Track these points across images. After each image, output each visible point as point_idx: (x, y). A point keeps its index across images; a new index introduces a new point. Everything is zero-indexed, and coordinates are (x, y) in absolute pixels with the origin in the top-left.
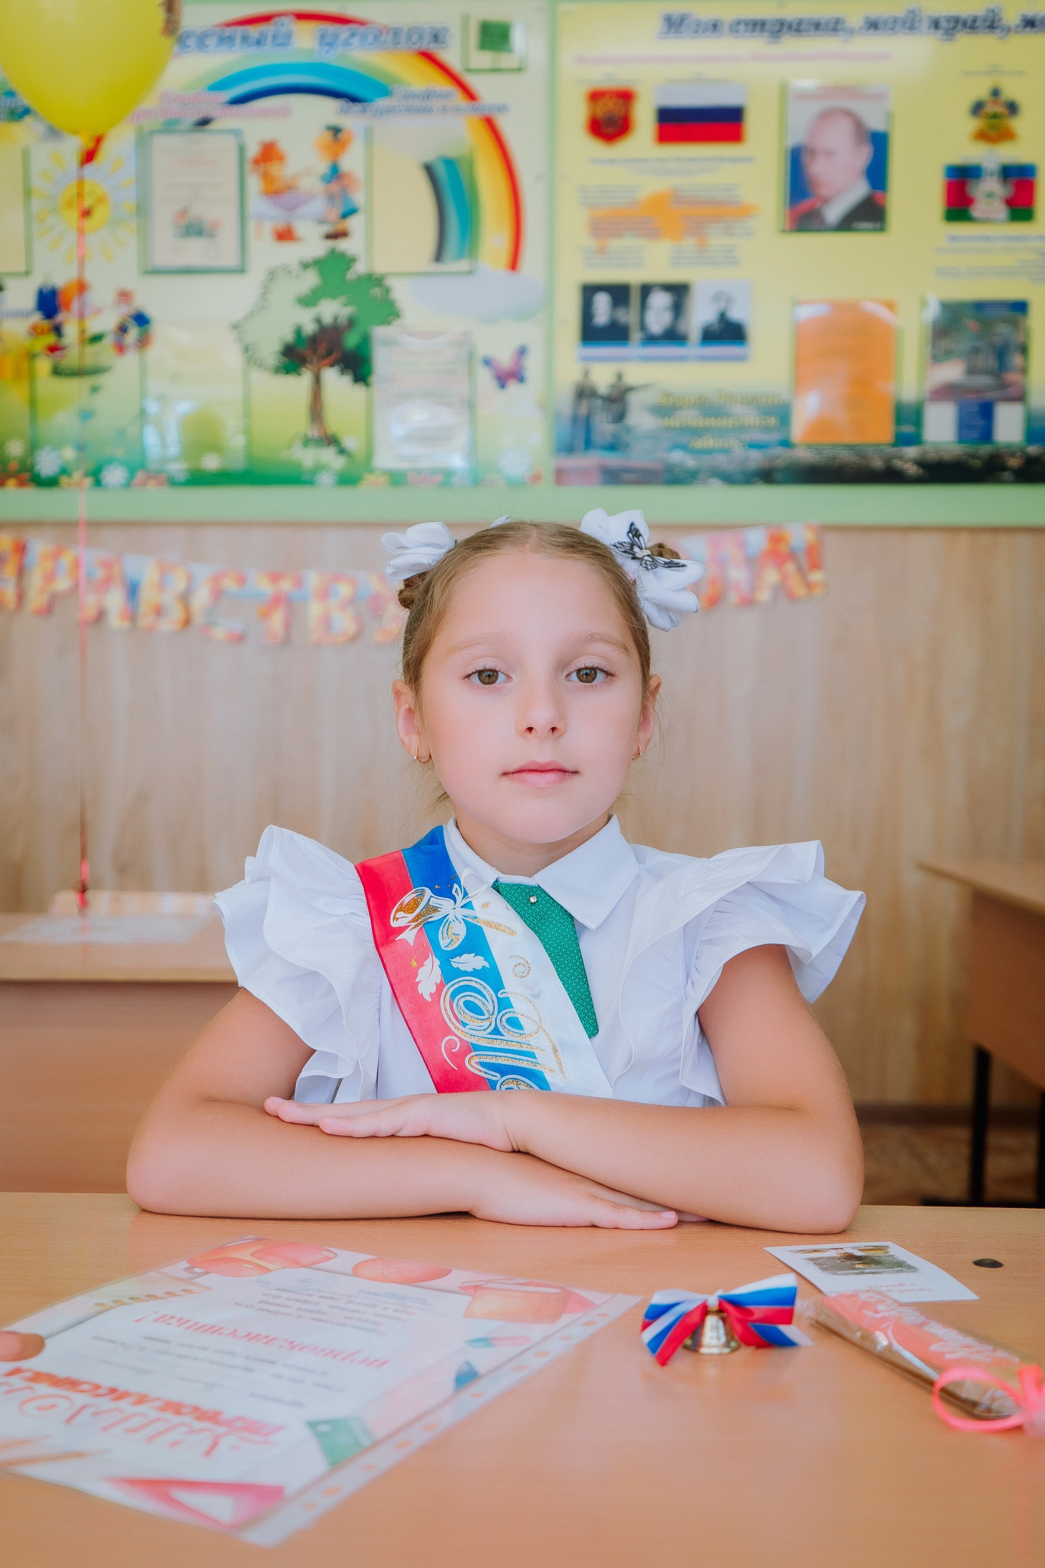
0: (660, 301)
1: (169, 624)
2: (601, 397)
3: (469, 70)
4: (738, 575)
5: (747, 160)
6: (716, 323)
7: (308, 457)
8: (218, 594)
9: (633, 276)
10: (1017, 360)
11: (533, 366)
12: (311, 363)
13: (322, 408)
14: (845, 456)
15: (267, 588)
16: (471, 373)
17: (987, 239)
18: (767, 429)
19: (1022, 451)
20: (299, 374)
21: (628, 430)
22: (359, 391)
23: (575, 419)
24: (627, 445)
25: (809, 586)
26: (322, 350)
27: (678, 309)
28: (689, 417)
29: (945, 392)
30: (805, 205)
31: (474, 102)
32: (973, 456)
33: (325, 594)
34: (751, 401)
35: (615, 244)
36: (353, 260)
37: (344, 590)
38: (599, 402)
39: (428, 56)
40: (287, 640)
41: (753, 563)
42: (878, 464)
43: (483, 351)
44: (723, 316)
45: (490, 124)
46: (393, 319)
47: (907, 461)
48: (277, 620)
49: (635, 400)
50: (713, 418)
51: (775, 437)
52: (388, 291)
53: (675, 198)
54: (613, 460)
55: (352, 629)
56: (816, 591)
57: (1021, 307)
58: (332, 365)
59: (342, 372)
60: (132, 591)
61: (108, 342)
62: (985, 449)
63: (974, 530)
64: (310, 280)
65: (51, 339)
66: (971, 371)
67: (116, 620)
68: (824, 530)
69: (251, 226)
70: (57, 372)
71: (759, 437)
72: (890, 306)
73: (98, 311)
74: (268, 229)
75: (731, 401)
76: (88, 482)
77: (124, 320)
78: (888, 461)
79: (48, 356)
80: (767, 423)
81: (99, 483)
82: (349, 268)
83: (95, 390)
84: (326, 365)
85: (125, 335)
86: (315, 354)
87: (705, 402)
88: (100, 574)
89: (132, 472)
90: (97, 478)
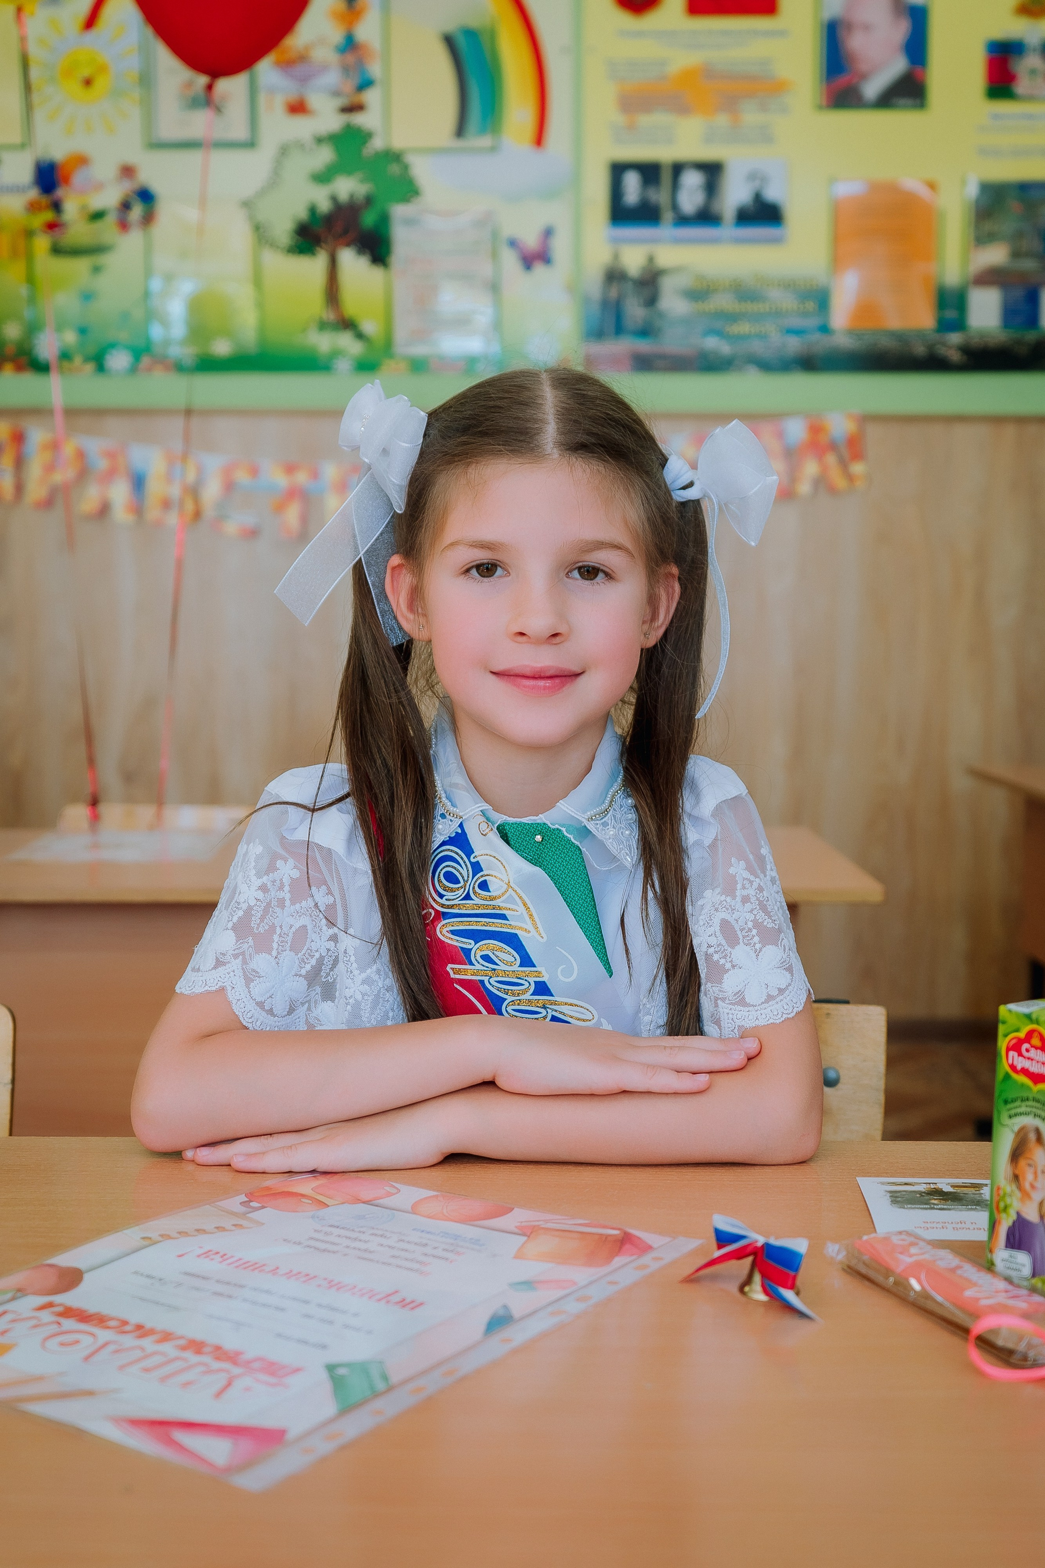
0: (692, 180)
5: (781, 33)
6: (751, 203)
7: (324, 342)
8: (229, 486)
9: (663, 154)
11: (560, 248)
12: (326, 243)
13: (337, 291)
14: (886, 343)
15: (281, 480)
16: (495, 255)
17: (1030, 117)
18: (805, 314)
20: (314, 255)
21: (661, 315)
22: (377, 272)
23: (605, 303)
25: (850, 478)
26: (338, 228)
28: (723, 302)
29: (989, 277)
30: (842, 80)
32: (1019, 342)
33: (342, 487)
34: (789, 285)
35: (645, 120)
36: (370, 135)
40: (303, 533)
41: (792, 454)
42: (920, 350)
43: (509, 230)
44: (758, 197)
46: (412, 197)
47: (950, 347)
48: (292, 515)
50: (749, 302)
51: (812, 322)
52: (406, 167)
53: (708, 73)
54: (644, 346)
56: (859, 484)
58: (348, 245)
59: (361, 252)
60: (138, 483)
61: (111, 220)
62: (1031, 336)
63: (1021, 420)
64: (325, 156)
65: (48, 216)
66: (1016, 254)
67: (121, 513)
68: (866, 419)
69: (262, 98)
70: (57, 250)
71: (796, 322)
72: (932, 186)
73: (99, 187)
74: (280, 102)
75: (768, 285)
76: (90, 367)
77: (127, 196)
78: (931, 347)
79: (45, 232)
80: (805, 308)
81: (101, 368)
82: (365, 144)
83: (97, 269)
84: (342, 244)
85: (128, 212)
86: (330, 233)
87: (740, 286)
88: (103, 464)
89: (137, 357)
90: (99, 363)
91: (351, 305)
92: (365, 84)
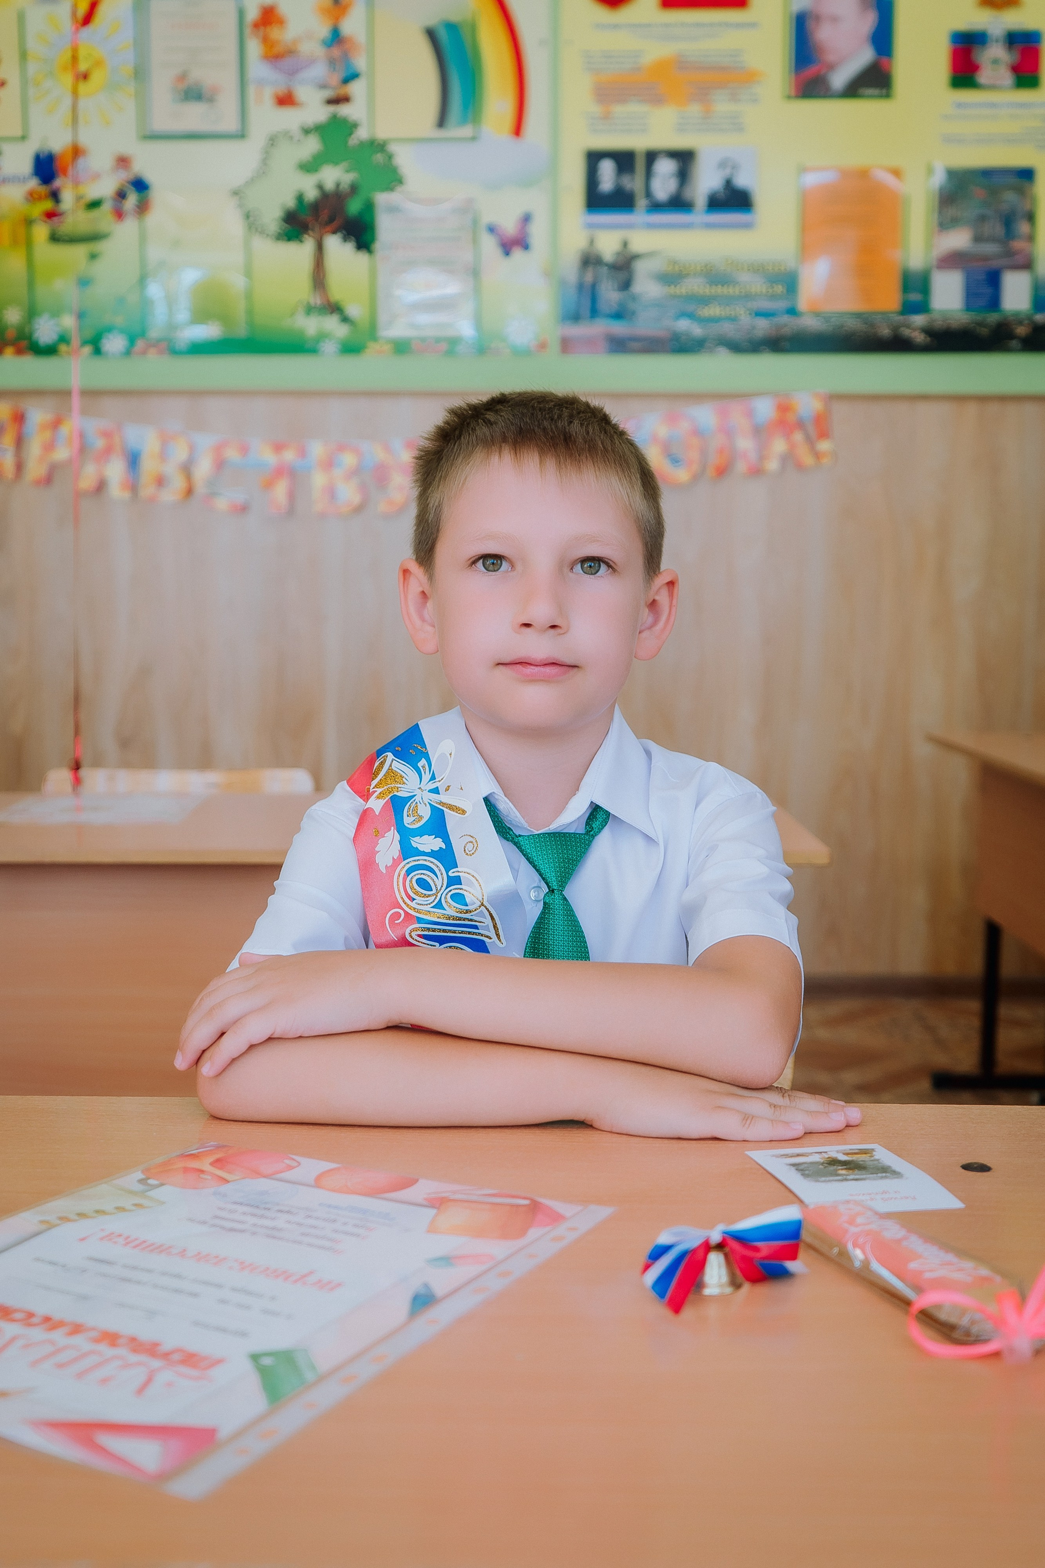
0: (665, 168)
1: (170, 495)
2: (607, 265)
4: (745, 444)
5: (753, 25)
6: (722, 191)
7: (311, 325)
8: (220, 464)
9: (638, 143)
10: (1023, 227)
11: (538, 233)
12: (313, 230)
13: (324, 276)
14: (853, 324)
15: (270, 458)
16: (475, 241)
17: (993, 105)
18: (773, 297)
19: (1030, 318)
20: (301, 241)
21: (634, 298)
22: (362, 258)
23: (581, 287)
24: (633, 313)
25: (817, 455)
26: (324, 216)
27: (684, 175)
28: (695, 285)
29: (952, 260)
30: (811, 71)
32: (981, 324)
33: (329, 464)
34: (757, 269)
35: (619, 110)
36: (355, 126)
37: (348, 460)
38: (605, 270)
40: (291, 511)
41: (760, 432)
42: (885, 332)
43: (487, 218)
44: (728, 183)
46: (396, 186)
47: (914, 330)
48: (280, 491)
49: (641, 268)
50: (720, 286)
51: (781, 305)
52: (390, 157)
53: (681, 64)
54: (619, 328)
55: (356, 499)
56: (825, 461)
57: (1027, 175)
58: (334, 232)
59: (345, 239)
60: (133, 460)
61: (107, 207)
62: (993, 318)
63: (983, 399)
64: (312, 146)
65: (48, 205)
66: (978, 239)
67: (116, 491)
68: (832, 398)
69: (251, 91)
70: (55, 238)
71: (766, 305)
72: (897, 173)
73: (96, 176)
74: (268, 95)
75: (738, 269)
76: (87, 350)
77: (123, 185)
78: (895, 329)
79: (45, 222)
80: (773, 291)
81: (97, 351)
82: (351, 134)
83: (93, 256)
84: (328, 232)
85: (124, 201)
86: (317, 220)
87: (711, 270)
88: (99, 443)
89: (132, 340)
90: (96, 346)
92: (351, 77)
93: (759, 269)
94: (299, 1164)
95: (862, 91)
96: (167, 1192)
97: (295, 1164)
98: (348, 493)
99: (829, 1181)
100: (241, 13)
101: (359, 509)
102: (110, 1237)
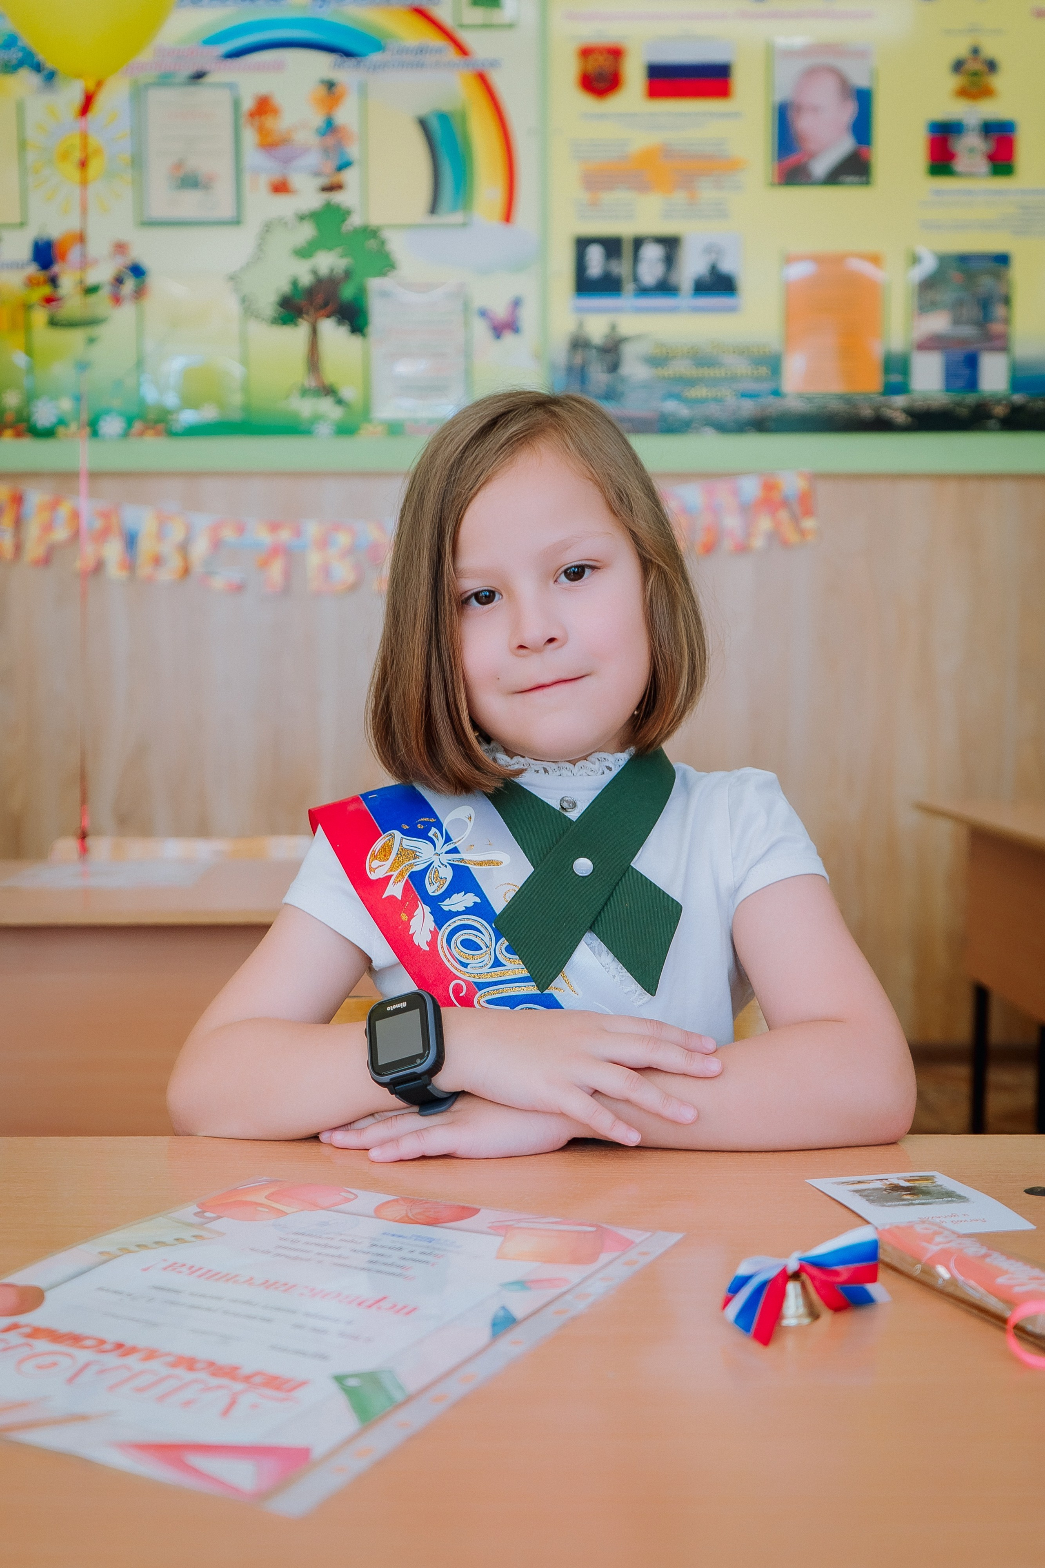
0: (652, 253)
1: (167, 574)
3: (461, 26)
4: (732, 522)
5: (736, 115)
6: (708, 275)
7: (306, 407)
8: (217, 544)
9: (625, 229)
10: (1000, 311)
11: (528, 317)
12: (307, 314)
13: (318, 359)
14: (836, 406)
15: (264, 537)
16: (467, 324)
17: (970, 193)
18: (758, 379)
19: (1008, 399)
20: (296, 325)
21: (623, 380)
22: (355, 342)
23: (570, 369)
24: (622, 394)
26: (319, 300)
28: (682, 368)
29: (932, 343)
31: (466, 57)
32: (959, 405)
33: (324, 543)
34: (742, 351)
35: (608, 197)
36: (348, 213)
37: (343, 539)
39: (420, 12)
40: (286, 590)
41: (747, 510)
42: (867, 412)
43: (479, 301)
44: (714, 270)
45: (483, 79)
46: (389, 271)
47: (896, 410)
48: (276, 570)
49: (629, 352)
50: (706, 368)
51: (765, 386)
52: (383, 243)
53: (666, 152)
55: (351, 578)
56: (809, 538)
57: (1003, 259)
58: (328, 316)
59: (340, 322)
60: (131, 541)
61: (105, 294)
62: (971, 399)
63: (963, 478)
64: (307, 232)
65: (47, 290)
66: (956, 322)
67: (114, 570)
68: (816, 477)
69: (247, 179)
70: (54, 323)
71: (751, 386)
72: (875, 261)
73: (96, 262)
74: (264, 182)
75: (724, 352)
76: (85, 433)
77: (120, 271)
78: (877, 409)
79: (44, 307)
80: (758, 373)
81: (95, 433)
82: (344, 221)
83: (91, 341)
84: (322, 316)
85: (121, 286)
86: (311, 305)
87: (698, 352)
88: (98, 524)
89: (130, 422)
90: (93, 428)
91: (331, 373)
93: (744, 352)
94: (356, 1196)
95: (844, 178)
96: (225, 1224)
97: (352, 1196)
98: (343, 572)
99: (895, 1205)
100: (236, 104)
101: (353, 588)
102: (173, 1267)
